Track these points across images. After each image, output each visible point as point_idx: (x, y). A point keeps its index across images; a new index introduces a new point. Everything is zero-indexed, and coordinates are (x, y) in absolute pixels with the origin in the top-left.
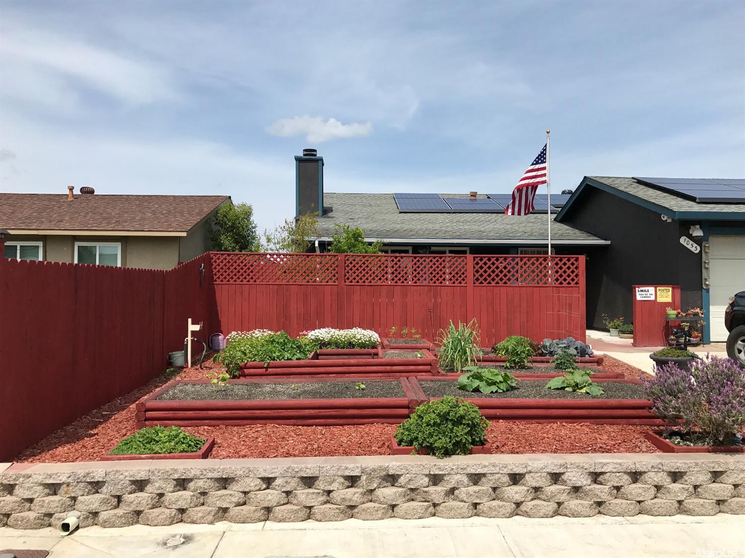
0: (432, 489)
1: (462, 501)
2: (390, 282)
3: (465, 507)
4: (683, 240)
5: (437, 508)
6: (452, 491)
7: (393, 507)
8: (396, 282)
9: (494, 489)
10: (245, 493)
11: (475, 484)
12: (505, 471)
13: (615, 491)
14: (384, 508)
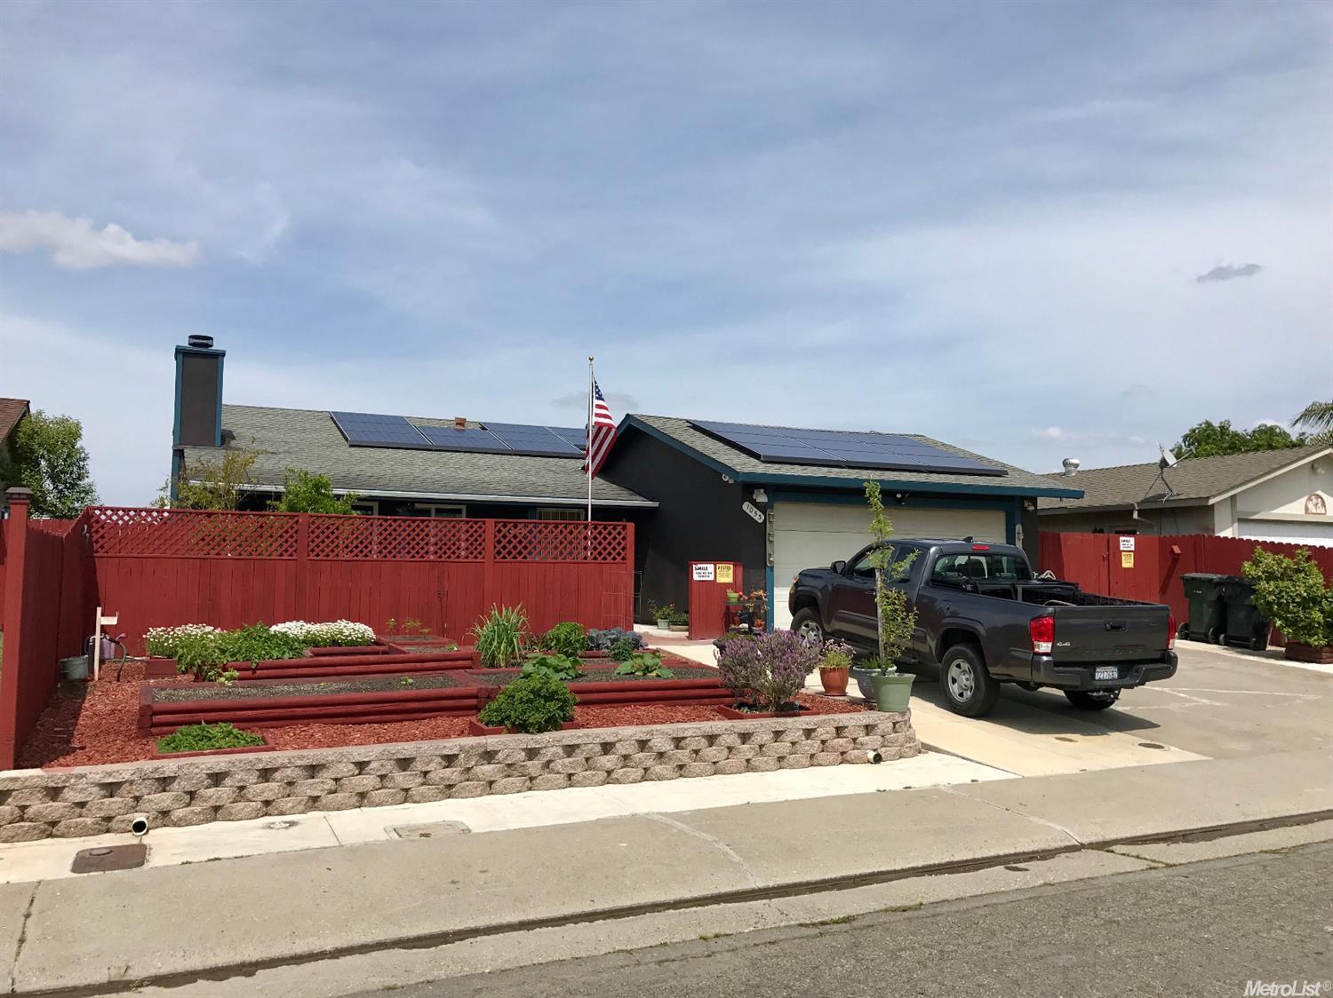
0: (529, 763)
1: (558, 773)
2: (375, 556)
3: (561, 779)
4: (746, 507)
5: (534, 782)
6: (547, 765)
7: (491, 783)
8: (385, 556)
9: (587, 759)
10: (336, 780)
11: (568, 757)
12: (598, 740)
13: (694, 755)
14: (483, 785)
